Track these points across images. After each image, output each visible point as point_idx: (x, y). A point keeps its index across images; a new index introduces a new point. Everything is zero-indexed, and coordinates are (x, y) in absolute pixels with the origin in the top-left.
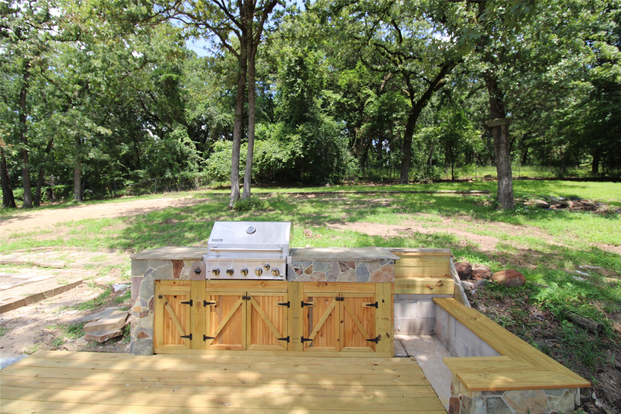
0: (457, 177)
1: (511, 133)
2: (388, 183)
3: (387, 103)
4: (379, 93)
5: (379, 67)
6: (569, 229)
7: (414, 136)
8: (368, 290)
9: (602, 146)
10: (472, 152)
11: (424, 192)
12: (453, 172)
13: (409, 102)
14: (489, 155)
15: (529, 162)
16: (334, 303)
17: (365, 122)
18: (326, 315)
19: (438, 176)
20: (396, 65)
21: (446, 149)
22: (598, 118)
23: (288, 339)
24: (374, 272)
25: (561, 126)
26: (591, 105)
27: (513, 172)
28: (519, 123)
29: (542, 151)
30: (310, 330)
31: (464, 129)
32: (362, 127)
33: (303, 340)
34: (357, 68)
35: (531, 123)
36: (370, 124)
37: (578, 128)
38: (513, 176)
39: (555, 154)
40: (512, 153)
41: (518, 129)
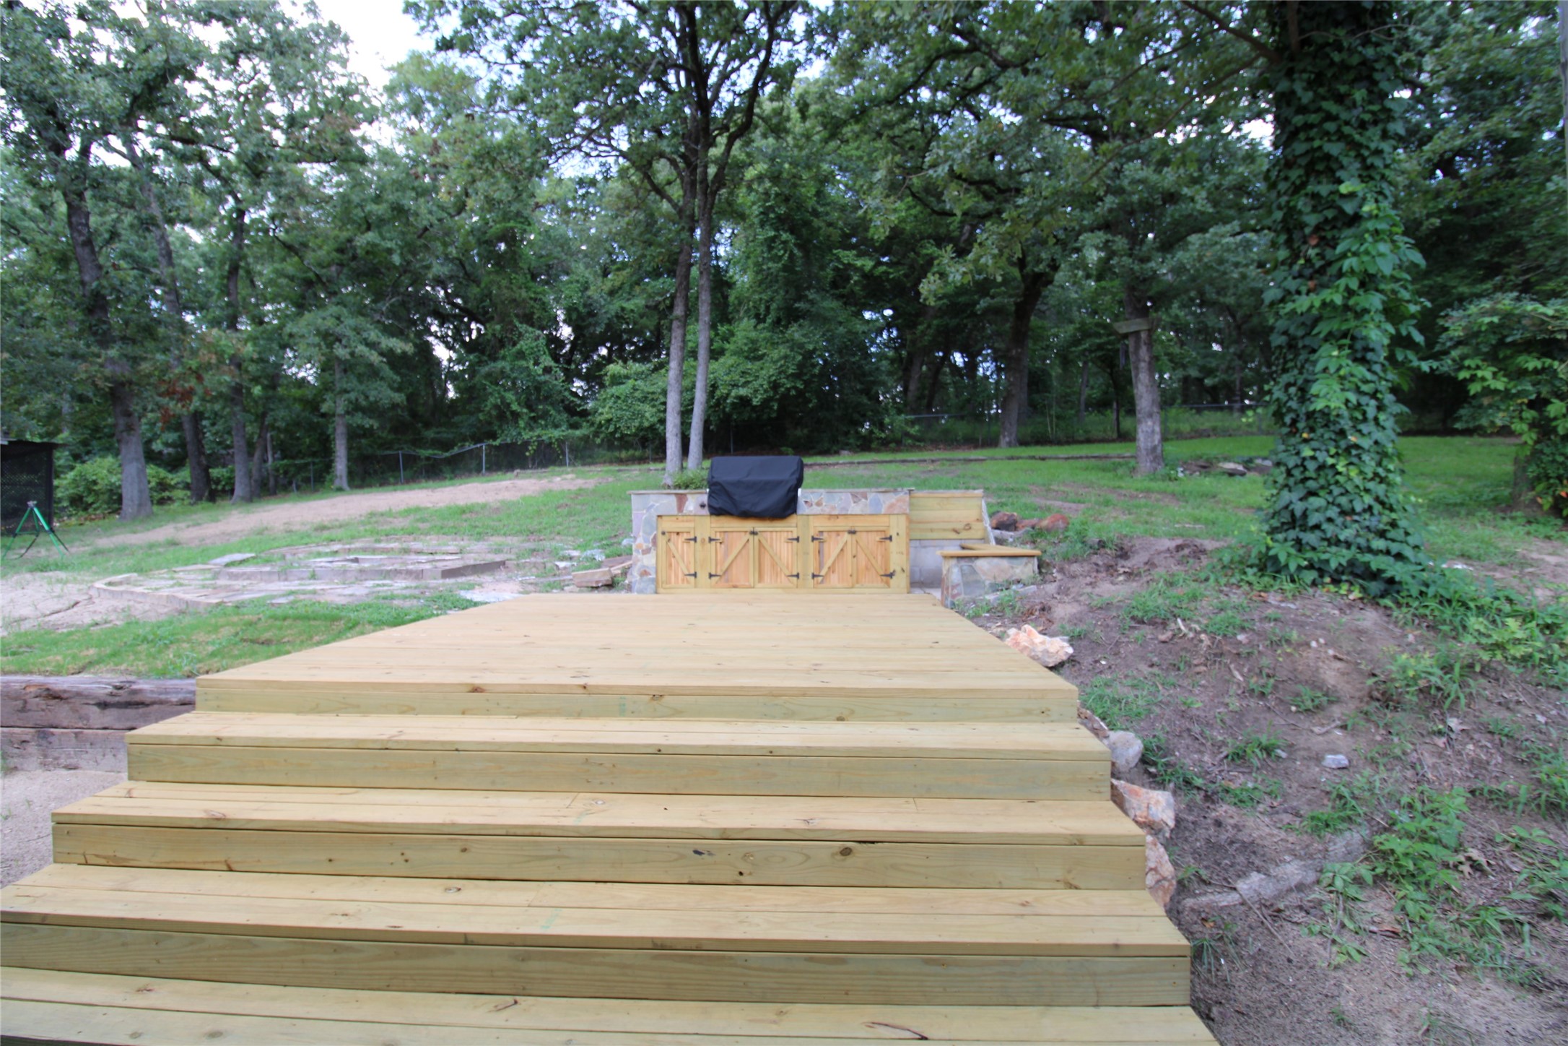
0: (1128, 433)
8: (881, 522)
12: (1118, 422)
16: (847, 537)
18: (838, 550)
23: (797, 576)
24: (888, 503)
30: (821, 566)
33: (814, 576)
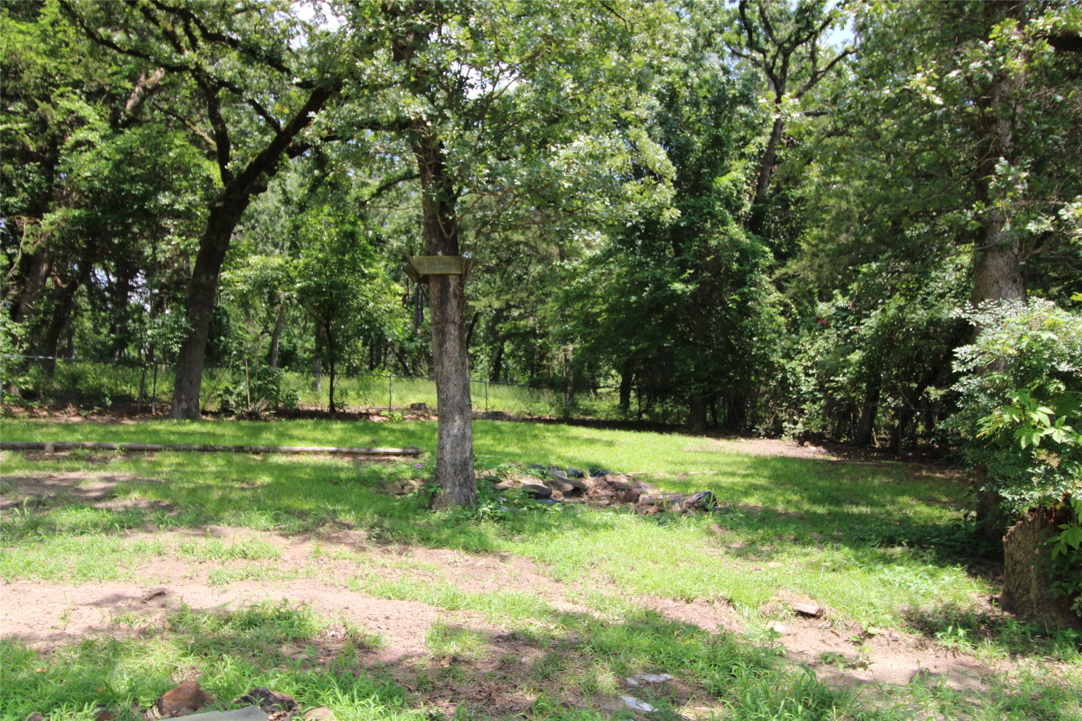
0: (343, 405)
1: (471, 303)
2: (131, 415)
3: (143, 159)
4: (117, 125)
5: (118, 37)
6: (595, 559)
7: (225, 275)
9: (637, 352)
10: (381, 338)
11: (240, 449)
12: (332, 389)
13: (213, 170)
14: (422, 351)
15: (506, 377)
17: (64, 201)
19: (292, 398)
20: (180, 50)
21: (319, 324)
22: (631, 292)
25: (569, 299)
26: (620, 263)
27: (473, 398)
28: (488, 282)
29: (530, 352)
31: (364, 275)
32: (49, 217)
34: (45, 21)
35: (509, 285)
36: (77, 213)
37: (596, 310)
38: (474, 409)
39: (555, 362)
40: (471, 351)
41: (486, 294)
